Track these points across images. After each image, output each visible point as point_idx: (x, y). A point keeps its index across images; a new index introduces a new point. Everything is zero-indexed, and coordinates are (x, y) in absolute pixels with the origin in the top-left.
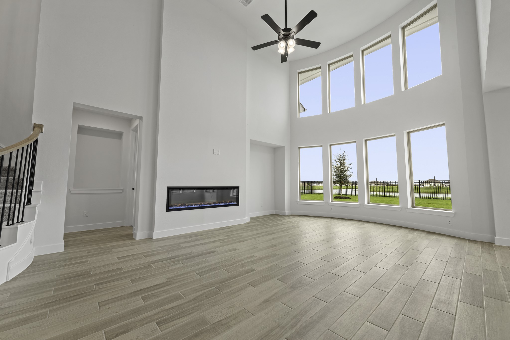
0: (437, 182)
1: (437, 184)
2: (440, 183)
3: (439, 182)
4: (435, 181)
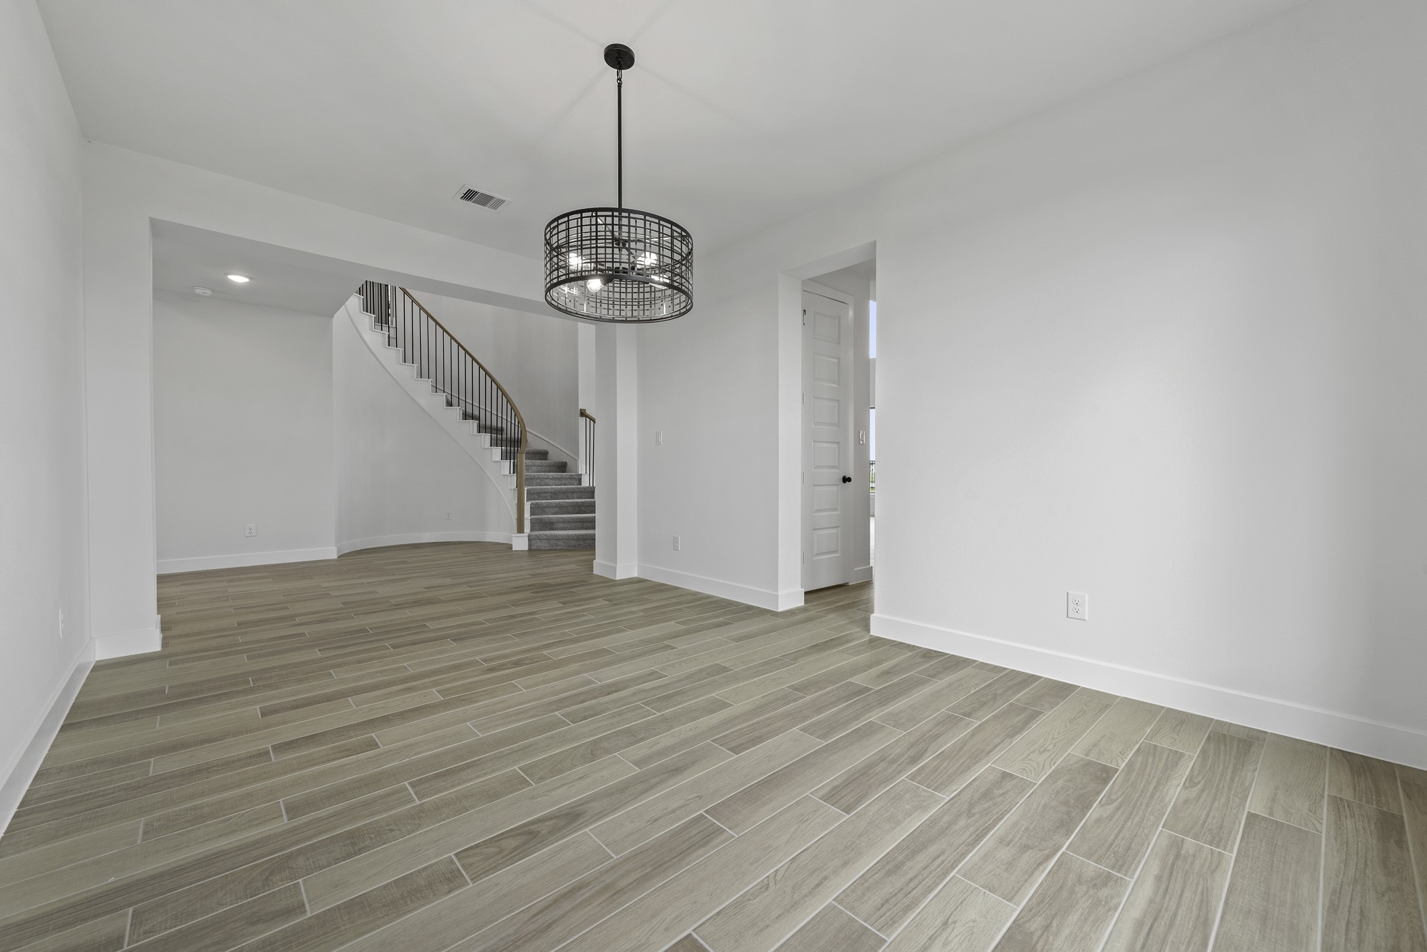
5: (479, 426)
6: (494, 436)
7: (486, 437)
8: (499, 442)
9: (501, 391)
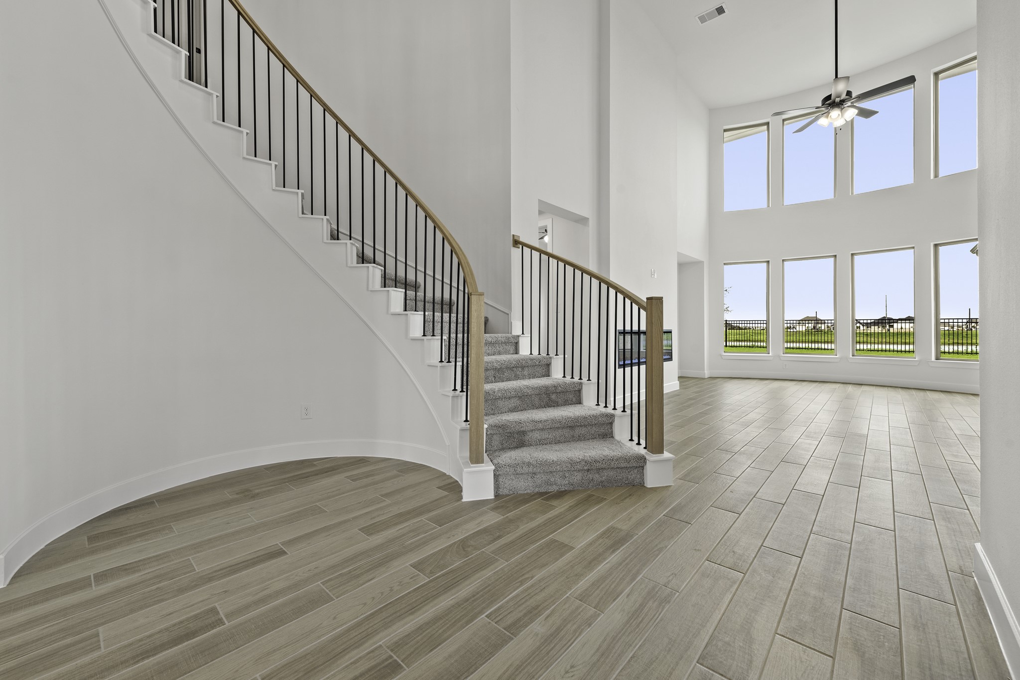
0: (819, 322)
1: (820, 325)
2: (825, 323)
3: (823, 322)
4: (817, 321)
5: (384, 276)
6: (411, 293)
7: (397, 295)
8: (420, 305)
9: (434, 221)
